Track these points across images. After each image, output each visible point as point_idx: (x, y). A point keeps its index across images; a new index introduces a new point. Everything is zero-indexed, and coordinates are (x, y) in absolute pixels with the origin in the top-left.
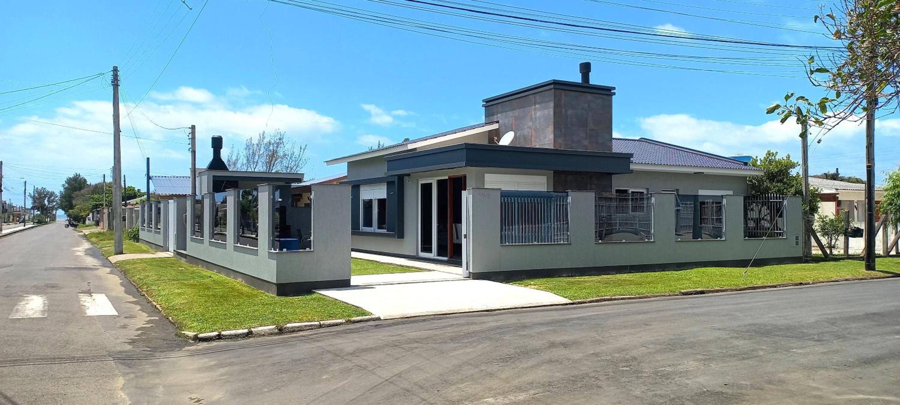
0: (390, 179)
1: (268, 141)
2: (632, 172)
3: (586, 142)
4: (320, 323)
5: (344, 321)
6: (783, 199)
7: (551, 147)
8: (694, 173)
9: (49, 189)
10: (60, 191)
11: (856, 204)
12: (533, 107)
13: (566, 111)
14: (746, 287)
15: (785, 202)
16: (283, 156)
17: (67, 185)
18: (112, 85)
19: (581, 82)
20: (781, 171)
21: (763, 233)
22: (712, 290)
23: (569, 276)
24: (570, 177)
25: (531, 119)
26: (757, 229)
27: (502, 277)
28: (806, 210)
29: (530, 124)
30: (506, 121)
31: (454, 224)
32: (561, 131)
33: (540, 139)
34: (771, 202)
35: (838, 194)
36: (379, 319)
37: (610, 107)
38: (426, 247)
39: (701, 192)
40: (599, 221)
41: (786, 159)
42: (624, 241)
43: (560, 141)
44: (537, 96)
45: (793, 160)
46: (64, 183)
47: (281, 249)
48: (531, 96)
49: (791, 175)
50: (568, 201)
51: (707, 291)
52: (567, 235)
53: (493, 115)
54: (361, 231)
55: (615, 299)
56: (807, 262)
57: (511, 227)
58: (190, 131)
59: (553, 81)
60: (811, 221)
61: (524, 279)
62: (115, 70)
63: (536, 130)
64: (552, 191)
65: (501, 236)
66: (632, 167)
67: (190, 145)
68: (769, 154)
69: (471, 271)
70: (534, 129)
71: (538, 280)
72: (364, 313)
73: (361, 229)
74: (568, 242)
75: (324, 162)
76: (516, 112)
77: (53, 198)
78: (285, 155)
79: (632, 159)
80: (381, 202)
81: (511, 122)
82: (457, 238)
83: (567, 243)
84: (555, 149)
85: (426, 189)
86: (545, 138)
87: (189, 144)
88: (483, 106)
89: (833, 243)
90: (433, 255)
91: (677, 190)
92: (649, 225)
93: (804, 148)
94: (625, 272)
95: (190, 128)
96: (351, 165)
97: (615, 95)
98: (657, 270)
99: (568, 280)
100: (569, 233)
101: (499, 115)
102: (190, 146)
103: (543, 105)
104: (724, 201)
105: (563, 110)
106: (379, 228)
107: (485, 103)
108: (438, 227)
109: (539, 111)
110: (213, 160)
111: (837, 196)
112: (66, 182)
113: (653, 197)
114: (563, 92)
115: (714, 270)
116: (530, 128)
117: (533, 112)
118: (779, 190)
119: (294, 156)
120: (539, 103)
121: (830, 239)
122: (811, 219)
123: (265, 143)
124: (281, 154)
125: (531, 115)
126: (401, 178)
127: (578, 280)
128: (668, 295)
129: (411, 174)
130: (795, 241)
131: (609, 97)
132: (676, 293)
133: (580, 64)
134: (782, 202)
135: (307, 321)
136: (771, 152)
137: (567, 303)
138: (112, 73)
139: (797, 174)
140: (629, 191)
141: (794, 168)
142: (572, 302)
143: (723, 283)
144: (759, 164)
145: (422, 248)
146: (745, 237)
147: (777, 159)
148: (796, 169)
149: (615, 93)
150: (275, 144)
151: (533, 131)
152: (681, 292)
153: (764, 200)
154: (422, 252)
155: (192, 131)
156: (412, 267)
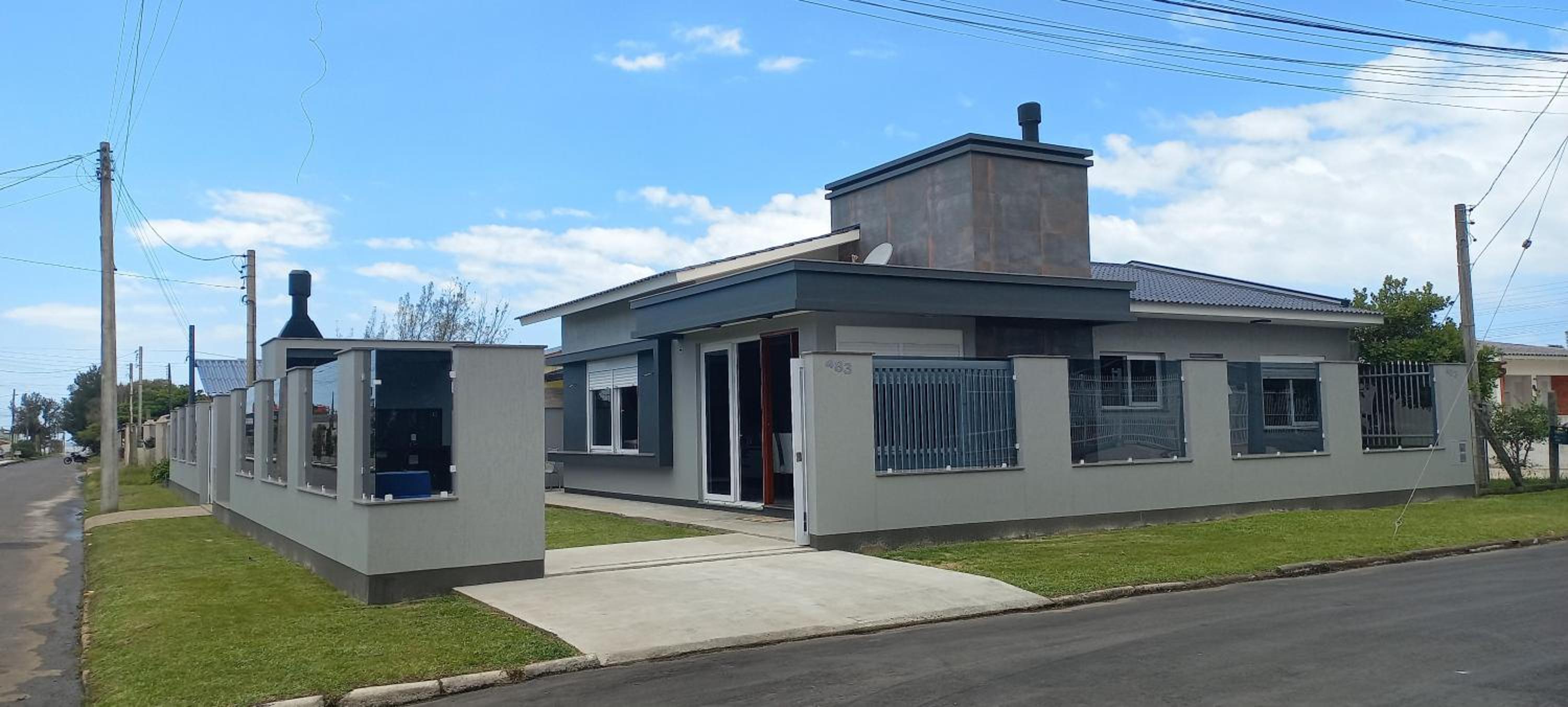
0: (646, 346)
1: (439, 299)
2: (1135, 319)
3: (1039, 261)
4: (441, 683)
5: (504, 675)
6: (1432, 370)
7: (970, 268)
8: (1252, 322)
9: (46, 395)
10: (64, 399)
11: (1534, 383)
12: (929, 192)
13: (997, 198)
14: (1409, 553)
15: (1437, 376)
16: (466, 325)
17: (76, 387)
18: (98, 179)
19: (1021, 139)
20: (1415, 315)
21: (1394, 439)
22: (1341, 562)
24: (1009, 331)
25: (927, 216)
26: (1385, 432)
27: (880, 544)
28: (1472, 389)
29: (924, 226)
30: (875, 224)
31: (774, 435)
32: (988, 236)
33: (946, 257)
34: (1403, 378)
35: (1505, 363)
36: (596, 665)
37: (1084, 189)
38: (719, 484)
39: (1264, 359)
41: (1424, 292)
42: (1130, 460)
43: (988, 257)
44: (937, 171)
45: (1441, 292)
46: (73, 382)
47: (380, 495)
48: (924, 172)
49: (1435, 326)
50: (1014, 378)
52: (1013, 452)
53: (847, 214)
54: (588, 452)
55: (1144, 592)
56: (1484, 495)
57: (903, 436)
59: (967, 138)
60: (1486, 414)
61: (927, 546)
62: (105, 149)
63: (937, 239)
65: (877, 456)
66: (1135, 308)
67: (246, 289)
68: (1390, 284)
69: (815, 532)
70: (933, 237)
72: (561, 649)
74: (1015, 464)
75: (515, 319)
76: (895, 206)
77: (52, 410)
78: (468, 324)
80: (629, 394)
81: (884, 225)
82: (782, 462)
83: (1014, 466)
84: (976, 271)
85: (716, 365)
86: (956, 253)
87: (243, 288)
88: (827, 197)
89: (1522, 457)
90: (733, 498)
91: (1223, 356)
93: (1463, 268)
94: (1135, 524)
95: (244, 256)
96: (568, 321)
100: (1017, 446)
101: (859, 213)
102: (245, 292)
103: (950, 186)
104: (1323, 375)
105: (991, 195)
106: (624, 446)
107: (831, 191)
108: (743, 441)
109: (941, 198)
110: (292, 318)
111: (1503, 366)
112: (75, 382)
114: (989, 159)
116: (923, 234)
117: (929, 203)
118: (1416, 353)
119: (485, 326)
120: (940, 184)
121: (1515, 449)
122: (1485, 409)
123: (432, 303)
124: (461, 321)
125: (926, 209)
126: (666, 341)
127: (1045, 546)
128: (1254, 576)
129: (685, 334)
130: (1459, 453)
131: (1081, 170)
132: (1269, 574)
133: (1018, 105)
134: (1427, 376)
135: (407, 680)
136: (1394, 278)
137: (1041, 604)
138: (98, 155)
139: (1449, 320)
140: (1126, 360)
141: (1443, 309)
142: (1051, 602)
143: (1357, 547)
144: (1370, 303)
145: (709, 484)
146: (1364, 448)
147: (1407, 293)
148: (1446, 310)
149: (1092, 161)
150: (450, 305)
151: (930, 240)
152: (1278, 571)
153: (1388, 374)
154: (709, 492)
155: (248, 262)
156: (689, 525)
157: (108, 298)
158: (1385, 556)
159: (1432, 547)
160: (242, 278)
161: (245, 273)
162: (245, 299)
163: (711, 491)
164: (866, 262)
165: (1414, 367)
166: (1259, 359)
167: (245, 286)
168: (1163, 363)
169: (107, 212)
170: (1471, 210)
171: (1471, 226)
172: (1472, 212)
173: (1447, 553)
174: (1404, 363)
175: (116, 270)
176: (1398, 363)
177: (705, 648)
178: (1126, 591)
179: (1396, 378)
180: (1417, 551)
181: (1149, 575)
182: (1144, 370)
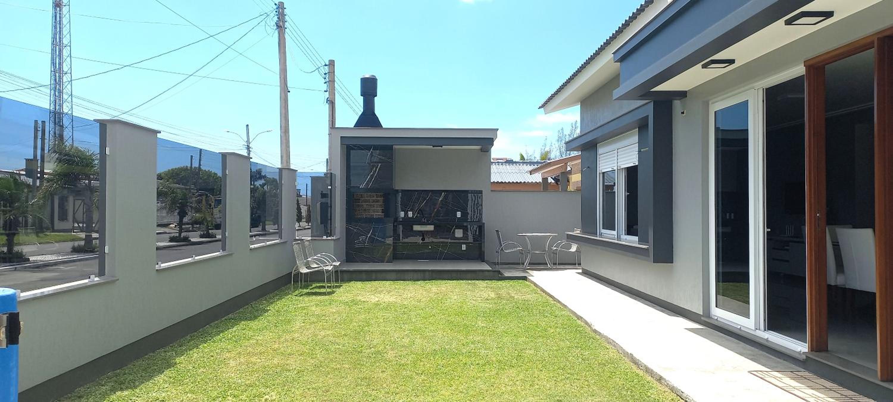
0: (641, 114)
54: (599, 237)
58: (326, 69)
73: (599, 234)
87: (326, 91)
90: (754, 323)
95: (326, 65)
102: (327, 94)
106: (628, 232)
110: (363, 113)
129: (691, 90)
155: (329, 70)
161: (327, 79)
162: (328, 100)
167: (328, 89)
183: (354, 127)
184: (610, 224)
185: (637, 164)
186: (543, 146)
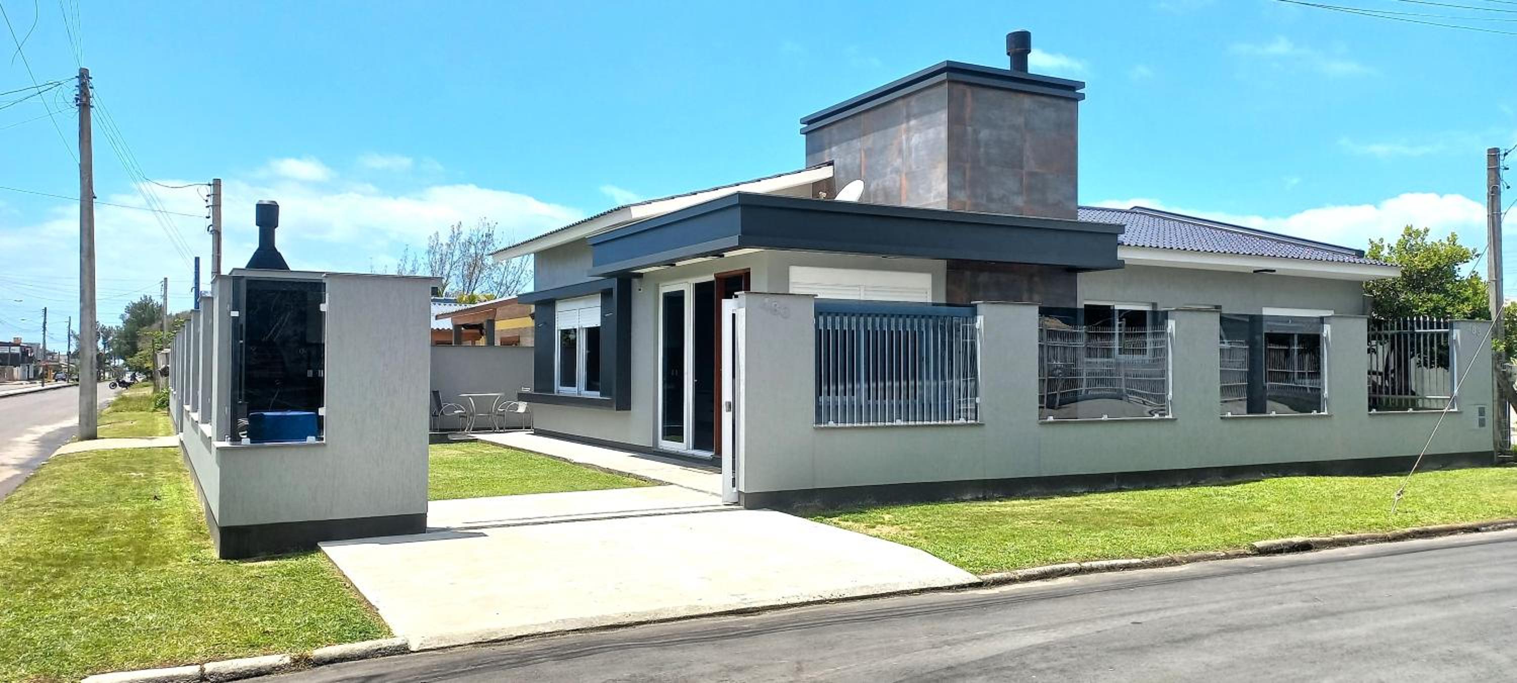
0: (606, 285)
1: (467, 238)
2: (1121, 265)
3: (1019, 201)
4: (202, 670)
5: (287, 660)
6: (1452, 328)
7: (943, 207)
8: (1255, 272)
10: (119, 327)
12: (904, 126)
13: (976, 132)
14: (1407, 530)
15: (1456, 334)
17: (128, 316)
18: (77, 106)
19: (1009, 69)
20: (1437, 268)
21: (1407, 400)
22: (1327, 539)
23: (978, 499)
24: (983, 277)
25: (900, 151)
26: (1393, 393)
27: (817, 502)
28: (1498, 350)
29: (898, 162)
30: (849, 160)
32: (964, 174)
33: (918, 194)
34: (1419, 335)
36: (404, 650)
37: (1072, 126)
38: (673, 431)
39: (1267, 312)
40: (1049, 376)
41: (1447, 243)
42: (1105, 418)
43: (962, 196)
44: (913, 101)
45: (1465, 243)
46: (123, 312)
48: (900, 102)
49: (1458, 279)
50: (977, 326)
51: (1317, 542)
52: (973, 404)
53: (821, 149)
54: (556, 394)
55: (1091, 570)
56: (1502, 463)
57: (849, 386)
58: (210, 190)
59: (946, 65)
60: (1510, 375)
61: (870, 507)
62: (84, 75)
63: (911, 175)
64: (944, 302)
65: (818, 408)
66: (1122, 254)
67: (211, 219)
68: (1410, 235)
69: (742, 489)
70: (906, 174)
71: (902, 509)
72: (372, 629)
73: (555, 391)
74: (976, 419)
76: (869, 141)
77: (109, 338)
79: (1121, 238)
80: (593, 334)
81: (858, 161)
83: (973, 422)
84: (950, 210)
85: (674, 302)
86: (929, 190)
87: (208, 217)
88: (803, 132)
90: (685, 446)
91: (1218, 307)
92: (1163, 383)
93: (1493, 218)
94: (1108, 487)
95: (210, 185)
96: (541, 256)
97: (1084, 98)
98: (1179, 484)
99: (975, 509)
100: (978, 400)
101: (834, 149)
102: (210, 221)
103: (926, 119)
104: (1327, 330)
105: (969, 129)
106: (588, 388)
107: (805, 126)
108: (696, 386)
109: (915, 133)
110: (258, 250)
112: (127, 311)
113: (1173, 319)
114: (969, 90)
115: (1312, 485)
116: (897, 171)
117: (904, 137)
118: (1435, 309)
120: (916, 116)
122: (1509, 370)
123: (461, 242)
125: (901, 143)
126: (624, 279)
127: (998, 509)
128: (1224, 554)
129: (646, 273)
130: (1477, 417)
131: (1071, 104)
132: (1242, 551)
133: (1007, 34)
134: (1446, 334)
135: (163, 665)
136: (1414, 228)
137: (966, 582)
138: (76, 82)
139: (1475, 276)
140: (1114, 310)
141: (1468, 262)
142: (978, 581)
143: (1348, 521)
144: (1387, 255)
145: (663, 429)
146: (1370, 410)
147: (1428, 244)
148: (1472, 263)
149: (1084, 94)
150: (479, 244)
151: (904, 176)
152: (1253, 548)
153: (1402, 331)
154: (663, 439)
155: (214, 191)
156: (629, 474)
157: (86, 226)
158: (1380, 533)
159: (1435, 524)
160: (207, 207)
161: (210, 203)
162: (211, 228)
163: (666, 437)
164: (837, 199)
165: (1432, 323)
166: (1262, 311)
167: (211, 215)
168: (1155, 313)
169: (86, 139)
170: (1506, 154)
171: (1505, 171)
172: (1506, 157)
173: (1452, 531)
174: (1421, 318)
175: (95, 198)
176: (1415, 319)
177: (546, 631)
178: (1070, 569)
179: (1412, 335)
180: (1416, 529)
181: (1100, 551)
182: (1135, 320)
183: (248, 266)
184: (569, 379)
185: (599, 325)
186: (401, 260)
